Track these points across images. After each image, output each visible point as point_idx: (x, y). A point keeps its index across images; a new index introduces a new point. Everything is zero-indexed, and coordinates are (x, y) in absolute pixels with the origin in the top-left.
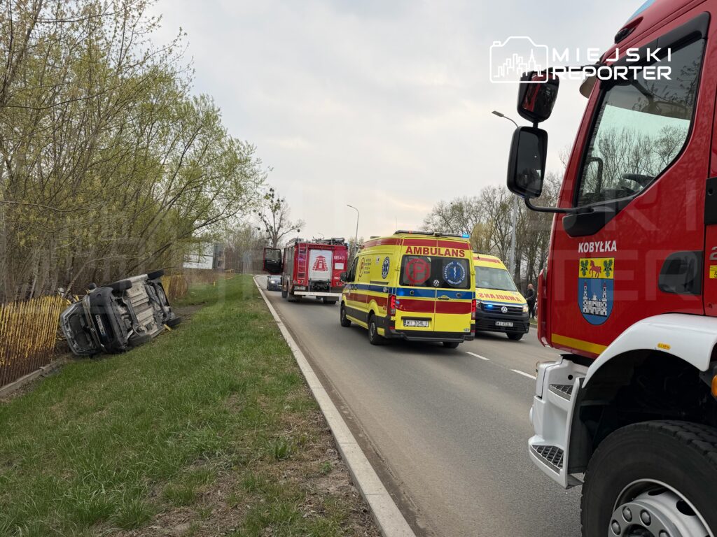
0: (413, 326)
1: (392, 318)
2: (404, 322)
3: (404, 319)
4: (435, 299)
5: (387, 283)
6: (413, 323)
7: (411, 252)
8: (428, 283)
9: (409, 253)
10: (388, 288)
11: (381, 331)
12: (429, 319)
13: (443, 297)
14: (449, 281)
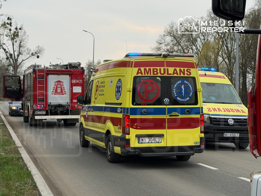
0: (147, 143)
1: (127, 137)
2: (139, 140)
3: (138, 137)
4: (166, 117)
5: (121, 104)
6: (147, 140)
7: (141, 73)
8: (159, 102)
9: (140, 75)
10: (121, 108)
11: (118, 150)
12: (162, 136)
13: (173, 113)
14: (178, 98)
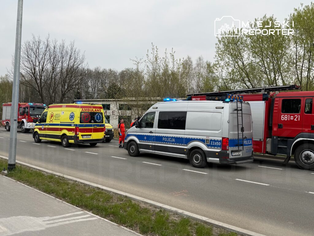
0: (85, 138)
4: (93, 128)
7: (83, 110)
9: (83, 111)
13: (95, 126)
